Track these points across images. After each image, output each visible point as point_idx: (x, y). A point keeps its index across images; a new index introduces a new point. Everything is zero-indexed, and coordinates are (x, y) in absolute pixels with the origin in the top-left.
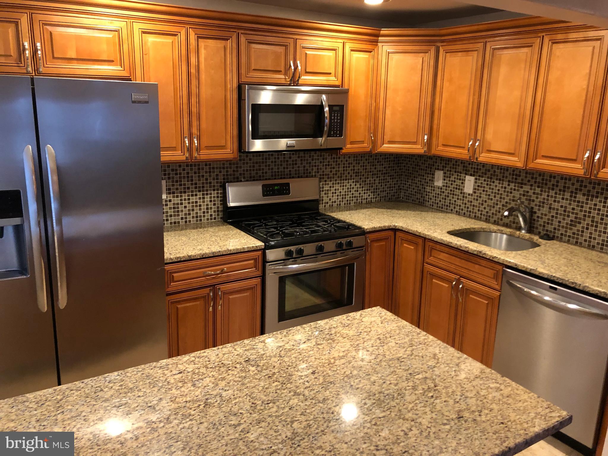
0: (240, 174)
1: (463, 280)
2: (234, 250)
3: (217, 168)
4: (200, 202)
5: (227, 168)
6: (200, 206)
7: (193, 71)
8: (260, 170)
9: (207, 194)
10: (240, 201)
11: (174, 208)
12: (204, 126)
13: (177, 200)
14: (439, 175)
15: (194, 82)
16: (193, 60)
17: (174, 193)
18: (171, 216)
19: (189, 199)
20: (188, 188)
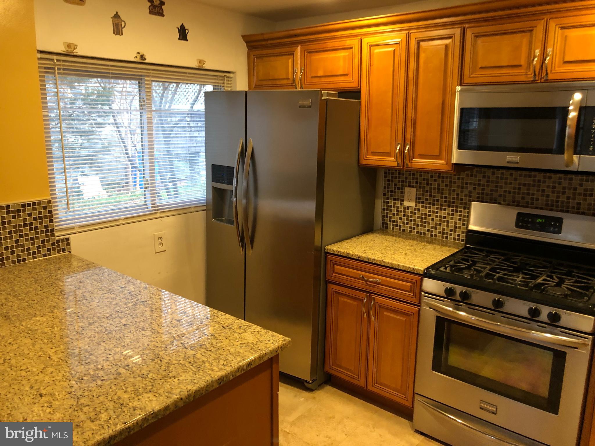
0: (500, 196)
3: (471, 184)
4: (448, 218)
5: (484, 185)
6: (448, 222)
9: (457, 211)
10: (487, 227)
11: (422, 218)
13: (426, 211)
15: (411, 88)
16: (412, 65)
17: (423, 203)
18: (418, 225)
19: (437, 212)
20: (438, 201)
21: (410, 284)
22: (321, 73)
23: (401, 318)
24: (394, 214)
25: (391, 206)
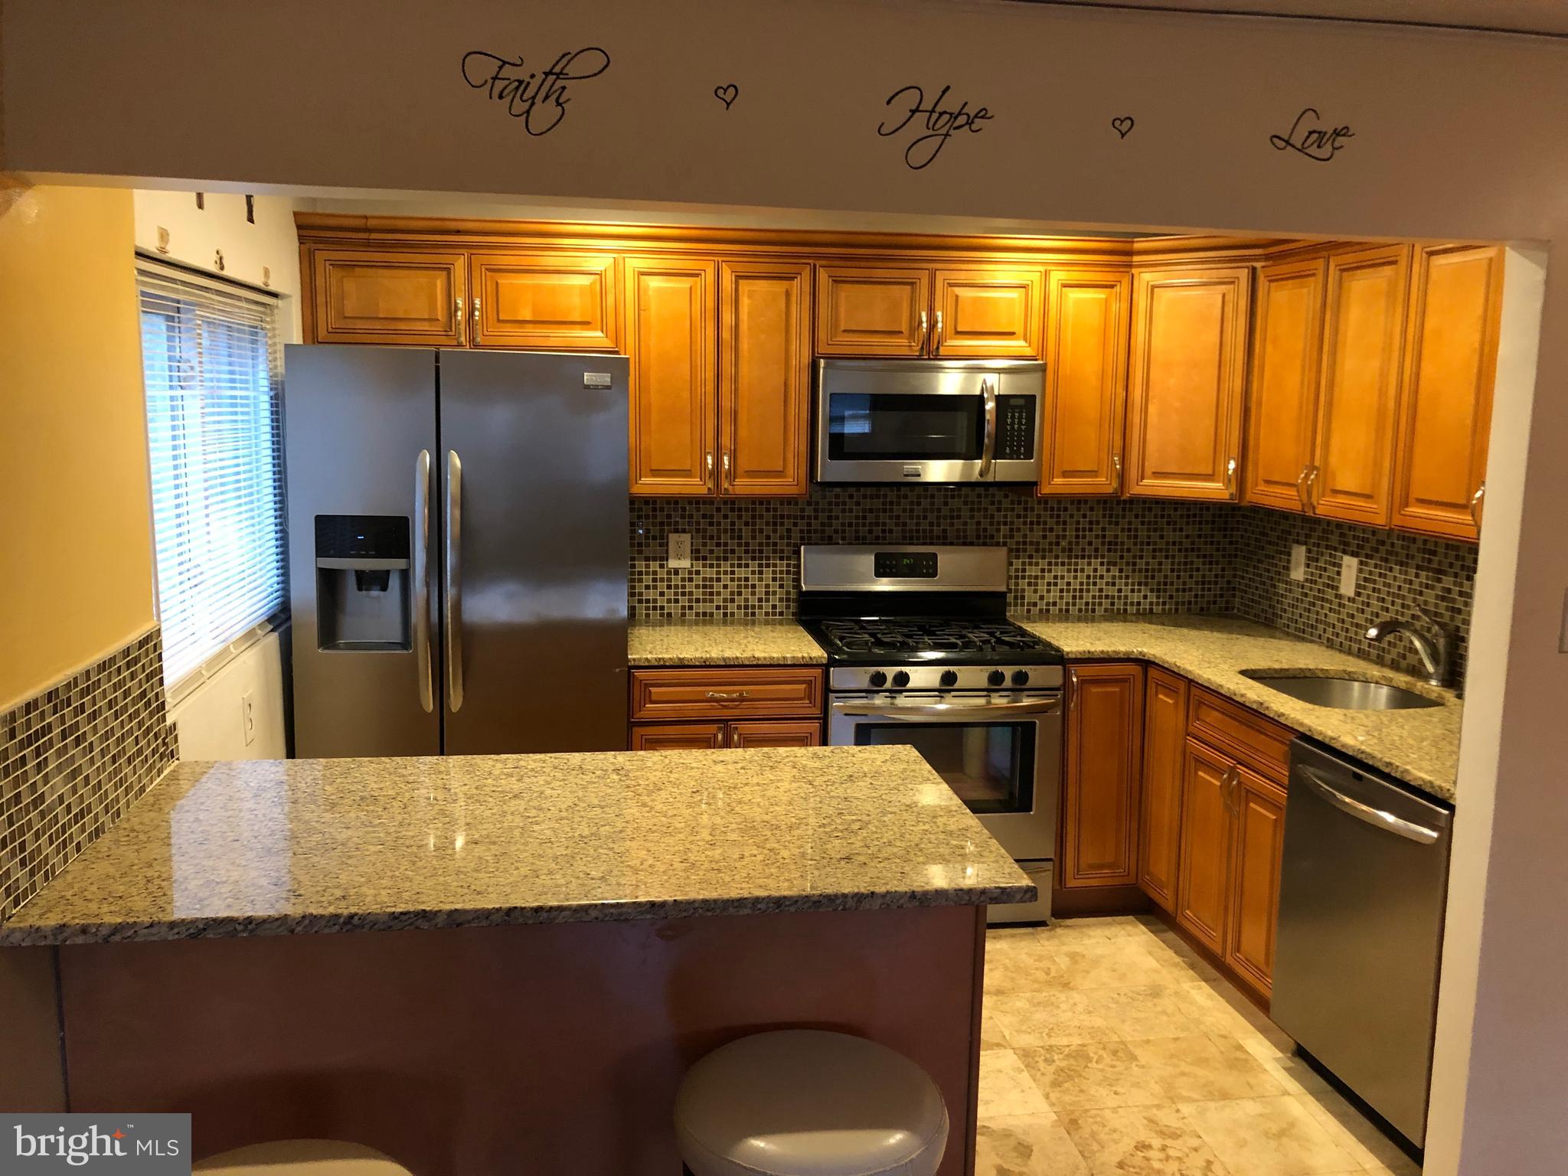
0: (836, 531)
1: (1241, 769)
2: (765, 658)
3: (789, 516)
4: (754, 579)
5: (809, 517)
6: (753, 586)
7: (726, 335)
8: (877, 524)
9: (768, 566)
11: (705, 587)
12: (743, 432)
13: (710, 573)
14: (1299, 553)
15: (727, 357)
16: (727, 318)
17: (705, 558)
18: (698, 601)
19: (733, 573)
20: (733, 551)
21: (804, 686)
24: (647, 587)
25: (640, 573)
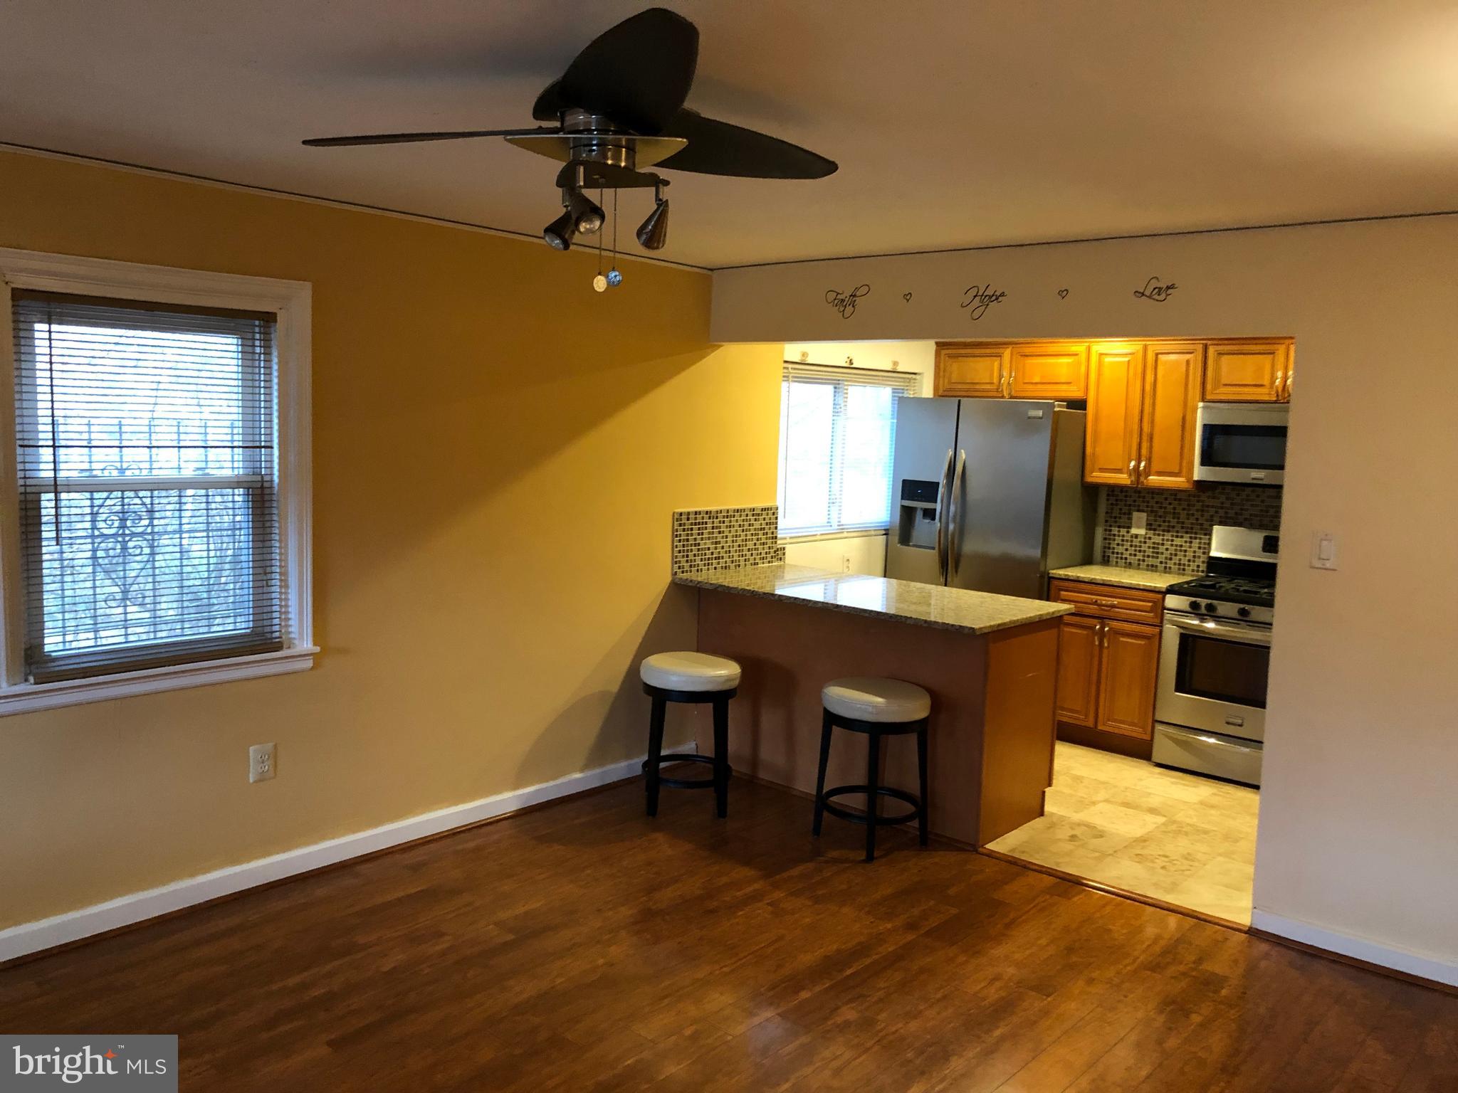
2: (1127, 583)
4: (1186, 546)
6: (1185, 551)
7: (1148, 387)
9: (1196, 538)
10: (1233, 552)
11: (1154, 548)
12: (1155, 447)
13: (1158, 539)
15: (1148, 401)
16: (1150, 378)
17: (1155, 530)
18: (1148, 556)
19: (1172, 540)
20: (1173, 527)
21: (1150, 604)
22: (1037, 379)
23: (1139, 642)
24: (1118, 545)
25: (1114, 535)
